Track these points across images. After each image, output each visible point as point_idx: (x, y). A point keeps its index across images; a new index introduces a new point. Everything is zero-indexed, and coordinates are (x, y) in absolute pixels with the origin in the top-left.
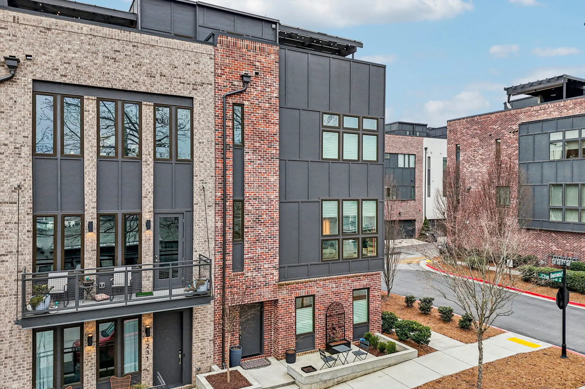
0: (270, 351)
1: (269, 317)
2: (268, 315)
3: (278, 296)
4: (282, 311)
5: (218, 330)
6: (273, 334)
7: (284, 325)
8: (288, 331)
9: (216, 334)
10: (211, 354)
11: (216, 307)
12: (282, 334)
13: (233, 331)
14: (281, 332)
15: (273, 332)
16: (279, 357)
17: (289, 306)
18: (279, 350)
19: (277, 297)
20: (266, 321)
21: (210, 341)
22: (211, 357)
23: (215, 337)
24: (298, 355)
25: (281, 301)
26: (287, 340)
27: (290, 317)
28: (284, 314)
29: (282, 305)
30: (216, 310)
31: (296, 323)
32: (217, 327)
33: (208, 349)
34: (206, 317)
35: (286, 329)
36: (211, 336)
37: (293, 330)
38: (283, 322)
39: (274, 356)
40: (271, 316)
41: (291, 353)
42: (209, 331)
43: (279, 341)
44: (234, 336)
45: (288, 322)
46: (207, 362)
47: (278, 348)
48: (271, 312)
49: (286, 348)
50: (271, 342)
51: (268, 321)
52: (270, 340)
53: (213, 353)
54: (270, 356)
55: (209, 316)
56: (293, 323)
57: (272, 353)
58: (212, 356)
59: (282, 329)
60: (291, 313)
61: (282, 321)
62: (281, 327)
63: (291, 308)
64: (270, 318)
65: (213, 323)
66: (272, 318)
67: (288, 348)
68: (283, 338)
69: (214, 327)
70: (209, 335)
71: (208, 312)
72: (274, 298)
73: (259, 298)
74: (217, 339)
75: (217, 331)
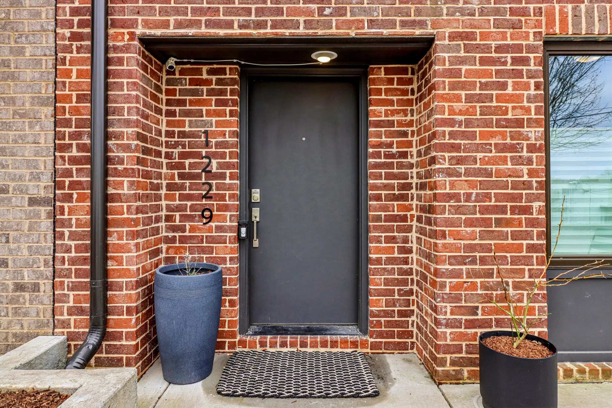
0: (397, 324)
1: (392, 156)
2: (390, 145)
3: (429, 20)
4: (457, 106)
5: (74, 153)
6: (415, 246)
7: (471, 184)
8: (499, 222)
9: (68, 173)
10: (41, 276)
11: (67, 32)
12: (457, 236)
13: (207, 197)
14: (450, 223)
15: (413, 235)
16: (442, 363)
17: (504, 86)
18: (437, 322)
19: (422, 24)
20: (380, 177)
21: (33, 202)
22: (36, 288)
23: (58, 185)
24: (568, 373)
25: (448, 49)
26: (490, 274)
27: (512, 148)
28: (468, 123)
29: (457, 73)
30: (68, 49)
31: (546, 185)
32: (72, 136)
33: (24, 246)
34: (13, 77)
35: (485, 210)
36: (36, 177)
37: (532, 223)
38: (462, 168)
39: (420, 352)
40: (404, 155)
41: (521, 354)
42: (28, 151)
43: (436, 273)
44: (210, 218)
45: (499, 173)
46: (16, 312)
47: (435, 309)
48: (405, 134)
49: (486, 323)
50: (405, 282)
51: (389, 176)
52: (402, 272)
53: (49, 271)
54: (402, 347)
55: (28, 74)
56: (527, 185)
57: (410, 335)
58: (45, 286)
59: (458, 210)
60: (519, 123)
61: (460, 161)
62: (450, 197)
63: (518, 98)
64: (400, 166)
65: (50, 110)
66: (411, 166)
67: (499, 322)
68: (462, 261)
69: (58, 136)
70: (26, 172)
71: (21, 51)
72: (404, 24)
73: (311, 13)
74: (68, 198)
75: (73, 160)
